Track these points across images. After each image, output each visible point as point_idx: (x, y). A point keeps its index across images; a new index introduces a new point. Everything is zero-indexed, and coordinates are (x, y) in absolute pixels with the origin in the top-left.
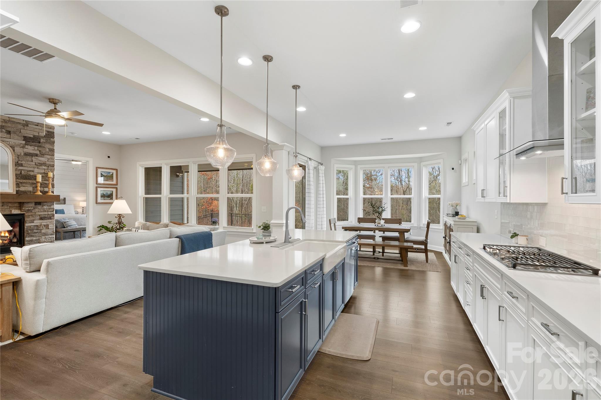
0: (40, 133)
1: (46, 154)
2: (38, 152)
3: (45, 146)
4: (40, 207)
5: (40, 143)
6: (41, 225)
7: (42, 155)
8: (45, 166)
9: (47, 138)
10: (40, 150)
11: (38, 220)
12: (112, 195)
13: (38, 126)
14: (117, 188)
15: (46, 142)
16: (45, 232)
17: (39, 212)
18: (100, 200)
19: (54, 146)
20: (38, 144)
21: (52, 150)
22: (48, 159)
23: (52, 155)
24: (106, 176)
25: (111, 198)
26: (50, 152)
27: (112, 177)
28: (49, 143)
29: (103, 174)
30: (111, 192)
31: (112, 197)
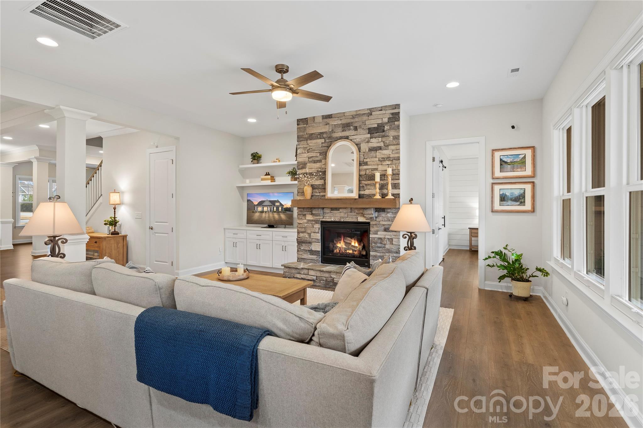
0: (383, 119)
1: (390, 145)
2: (382, 144)
3: (389, 134)
4: (383, 214)
5: (384, 131)
6: (385, 238)
7: (387, 146)
8: (389, 160)
9: (391, 124)
10: (383, 140)
11: (383, 231)
12: (524, 197)
13: (382, 110)
14: (533, 182)
15: (390, 128)
16: (390, 248)
17: (382, 221)
18: (497, 206)
19: (399, 132)
20: (381, 133)
21: (397, 137)
22: (393, 150)
23: (396, 145)
24: (511, 162)
25: (521, 203)
26: (394, 141)
27: (523, 163)
28: (394, 129)
29: (505, 159)
30: (522, 191)
31: (522, 200)
